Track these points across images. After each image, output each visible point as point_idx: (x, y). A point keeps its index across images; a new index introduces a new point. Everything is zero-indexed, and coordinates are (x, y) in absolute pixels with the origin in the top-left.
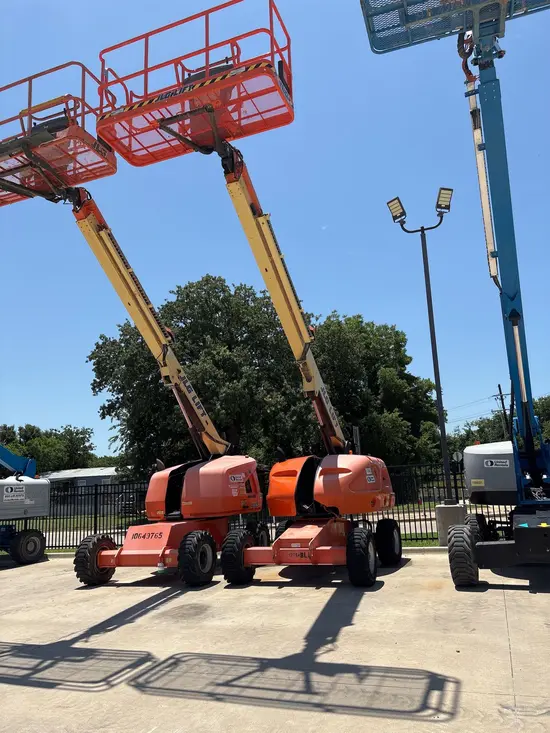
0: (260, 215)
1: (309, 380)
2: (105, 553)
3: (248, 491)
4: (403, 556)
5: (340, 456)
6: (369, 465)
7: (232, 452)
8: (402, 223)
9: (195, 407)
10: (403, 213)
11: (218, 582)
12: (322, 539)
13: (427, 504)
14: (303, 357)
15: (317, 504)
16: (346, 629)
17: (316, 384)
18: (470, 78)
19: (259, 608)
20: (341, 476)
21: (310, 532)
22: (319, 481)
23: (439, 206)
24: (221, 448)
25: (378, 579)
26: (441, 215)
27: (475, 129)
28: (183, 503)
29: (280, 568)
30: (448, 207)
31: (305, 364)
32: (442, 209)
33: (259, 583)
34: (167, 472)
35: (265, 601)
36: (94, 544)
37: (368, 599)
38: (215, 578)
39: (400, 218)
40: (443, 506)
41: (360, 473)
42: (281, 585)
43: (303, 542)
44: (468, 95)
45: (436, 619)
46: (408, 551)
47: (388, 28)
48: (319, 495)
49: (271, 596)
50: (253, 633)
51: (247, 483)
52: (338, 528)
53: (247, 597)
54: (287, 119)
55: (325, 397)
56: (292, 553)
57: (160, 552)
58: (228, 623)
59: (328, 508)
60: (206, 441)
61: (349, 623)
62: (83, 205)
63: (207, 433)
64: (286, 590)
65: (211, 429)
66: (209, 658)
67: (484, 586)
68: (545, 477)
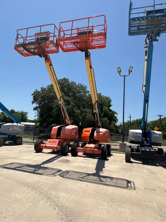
0: (92, 68)
1: (95, 110)
2: (42, 145)
3: (76, 134)
4: (111, 153)
5: (100, 129)
6: (107, 132)
7: (72, 124)
8: (120, 73)
9: (65, 112)
10: (121, 71)
11: (69, 155)
12: (95, 148)
13: (112, 141)
14: (95, 104)
15: (94, 139)
16: (104, 169)
17: (96, 111)
18: (146, 44)
19: (81, 162)
20: (101, 133)
21: (92, 146)
22: (95, 134)
23: (129, 71)
24: (70, 123)
25: (108, 158)
26: (129, 73)
27: (146, 56)
28: (61, 135)
29: (82, 153)
30: (131, 71)
31: (95, 106)
32: (130, 71)
33: (78, 156)
34: (57, 127)
35: (83, 160)
36: (39, 142)
37: (106, 163)
38: (68, 154)
39: (119, 72)
40: (121, 143)
41: (105, 133)
42: (85, 157)
43: (91, 148)
44: (145, 47)
45: (124, 168)
46: (112, 152)
47: (134, 30)
48: (95, 137)
49: (83, 159)
50: (83, 168)
51: (76, 132)
52: (97, 145)
53: (78, 159)
54: (104, 47)
55: (98, 114)
56: (88, 150)
57: (56, 146)
58: (76, 165)
59: (97, 141)
60: (66, 121)
61: (104, 167)
62: (47, 59)
63: (67, 119)
64: (86, 158)
65: (68, 118)
66: (75, 172)
67: (132, 162)
68: (148, 139)
